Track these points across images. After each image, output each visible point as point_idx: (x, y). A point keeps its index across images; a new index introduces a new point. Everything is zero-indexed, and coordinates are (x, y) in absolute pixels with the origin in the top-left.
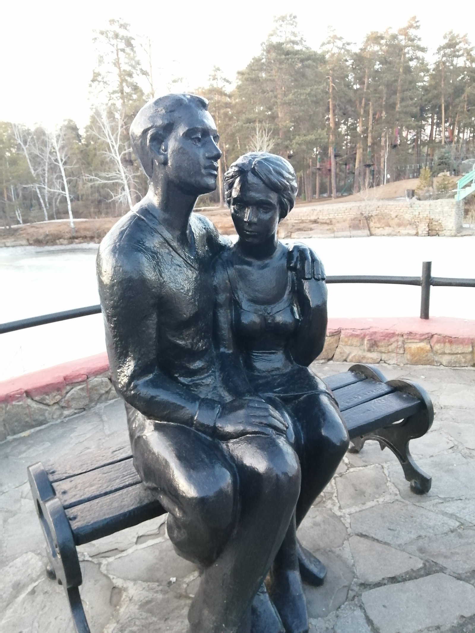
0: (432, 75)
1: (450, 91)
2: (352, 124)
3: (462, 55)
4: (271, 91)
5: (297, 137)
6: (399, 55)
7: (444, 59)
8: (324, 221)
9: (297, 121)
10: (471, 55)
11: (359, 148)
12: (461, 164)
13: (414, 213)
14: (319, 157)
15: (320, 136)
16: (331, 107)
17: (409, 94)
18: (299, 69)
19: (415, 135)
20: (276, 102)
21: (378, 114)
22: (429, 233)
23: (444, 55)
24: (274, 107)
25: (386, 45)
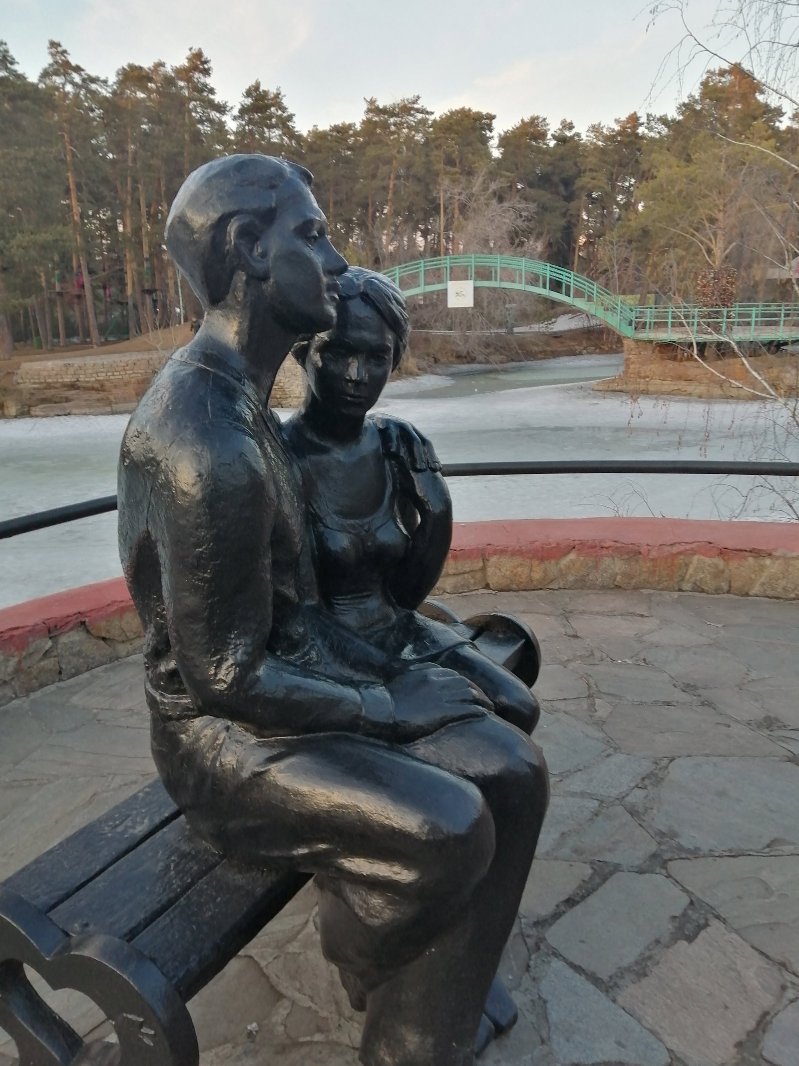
2: (110, 219)
3: (276, 126)
5: (19, 235)
6: (180, 112)
7: (250, 128)
8: (89, 385)
11: (129, 261)
14: (57, 272)
15: (62, 235)
16: (72, 187)
18: (8, 112)
21: (154, 206)
23: (250, 122)
25: (157, 91)
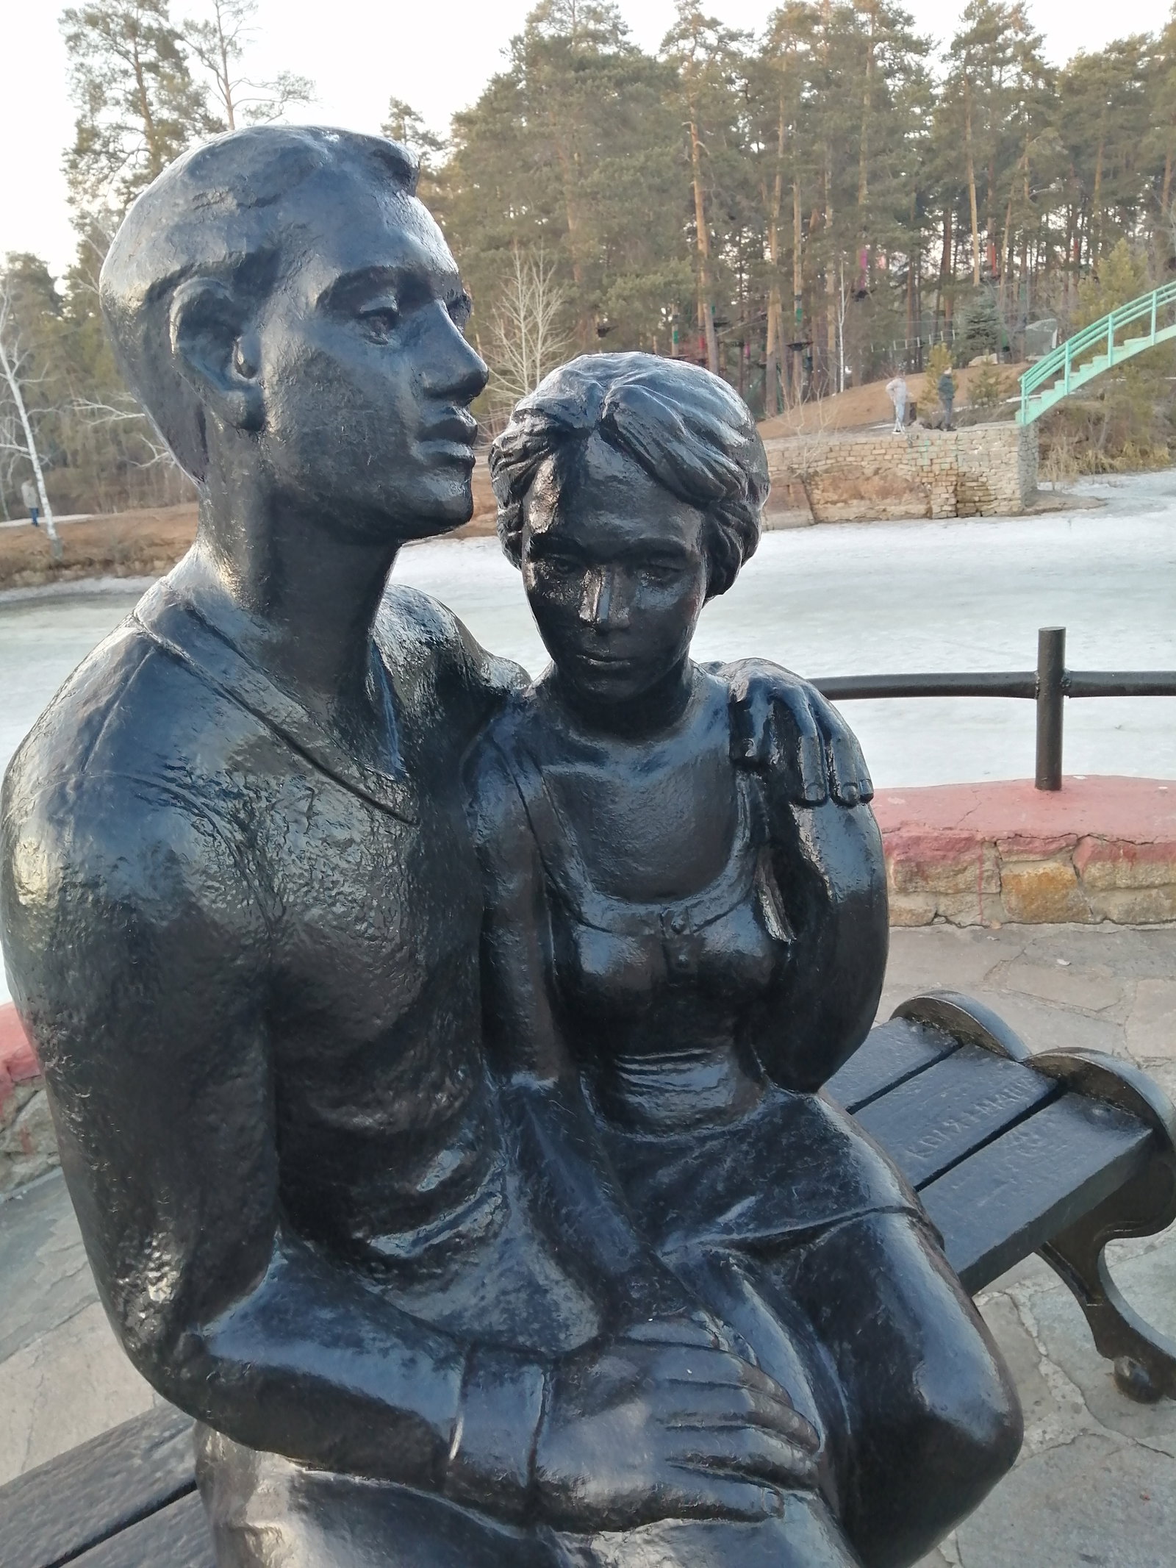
0: (942, 111)
1: (988, 149)
2: (753, 242)
3: (1013, 60)
4: (546, 165)
5: (619, 281)
6: (859, 64)
7: (969, 70)
9: (615, 239)
10: (1033, 58)
11: (774, 303)
12: (1023, 332)
13: (920, 462)
14: (674, 329)
15: (676, 275)
16: (697, 200)
17: (888, 160)
18: (614, 102)
19: (905, 266)
20: (562, 193)
21: (814, 214)
22: (957, 510)
23: (970, 60)
24: (557, 206)
25: (827, 37)
